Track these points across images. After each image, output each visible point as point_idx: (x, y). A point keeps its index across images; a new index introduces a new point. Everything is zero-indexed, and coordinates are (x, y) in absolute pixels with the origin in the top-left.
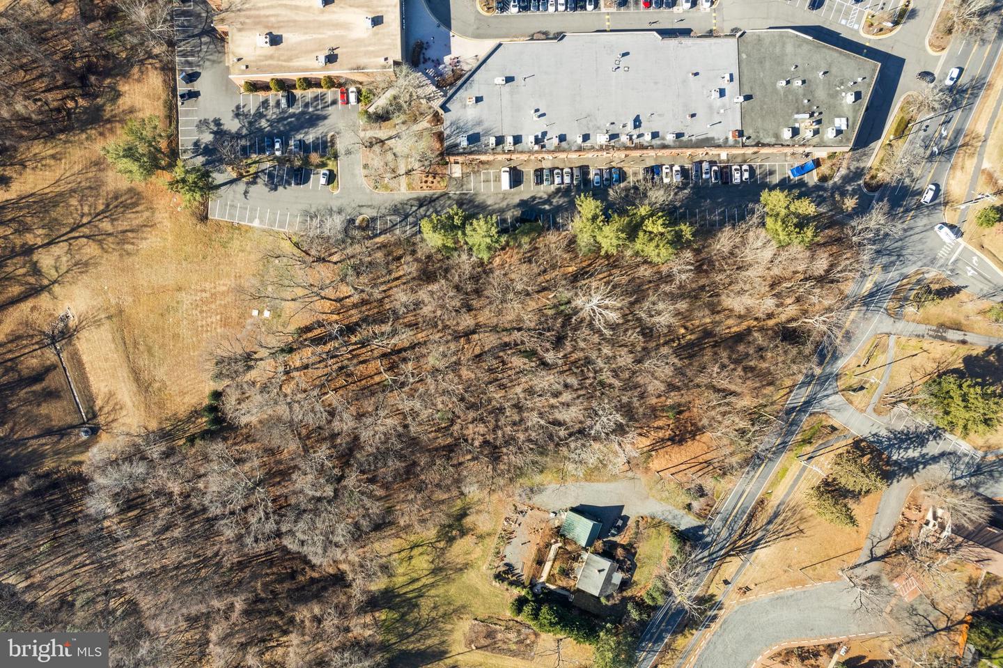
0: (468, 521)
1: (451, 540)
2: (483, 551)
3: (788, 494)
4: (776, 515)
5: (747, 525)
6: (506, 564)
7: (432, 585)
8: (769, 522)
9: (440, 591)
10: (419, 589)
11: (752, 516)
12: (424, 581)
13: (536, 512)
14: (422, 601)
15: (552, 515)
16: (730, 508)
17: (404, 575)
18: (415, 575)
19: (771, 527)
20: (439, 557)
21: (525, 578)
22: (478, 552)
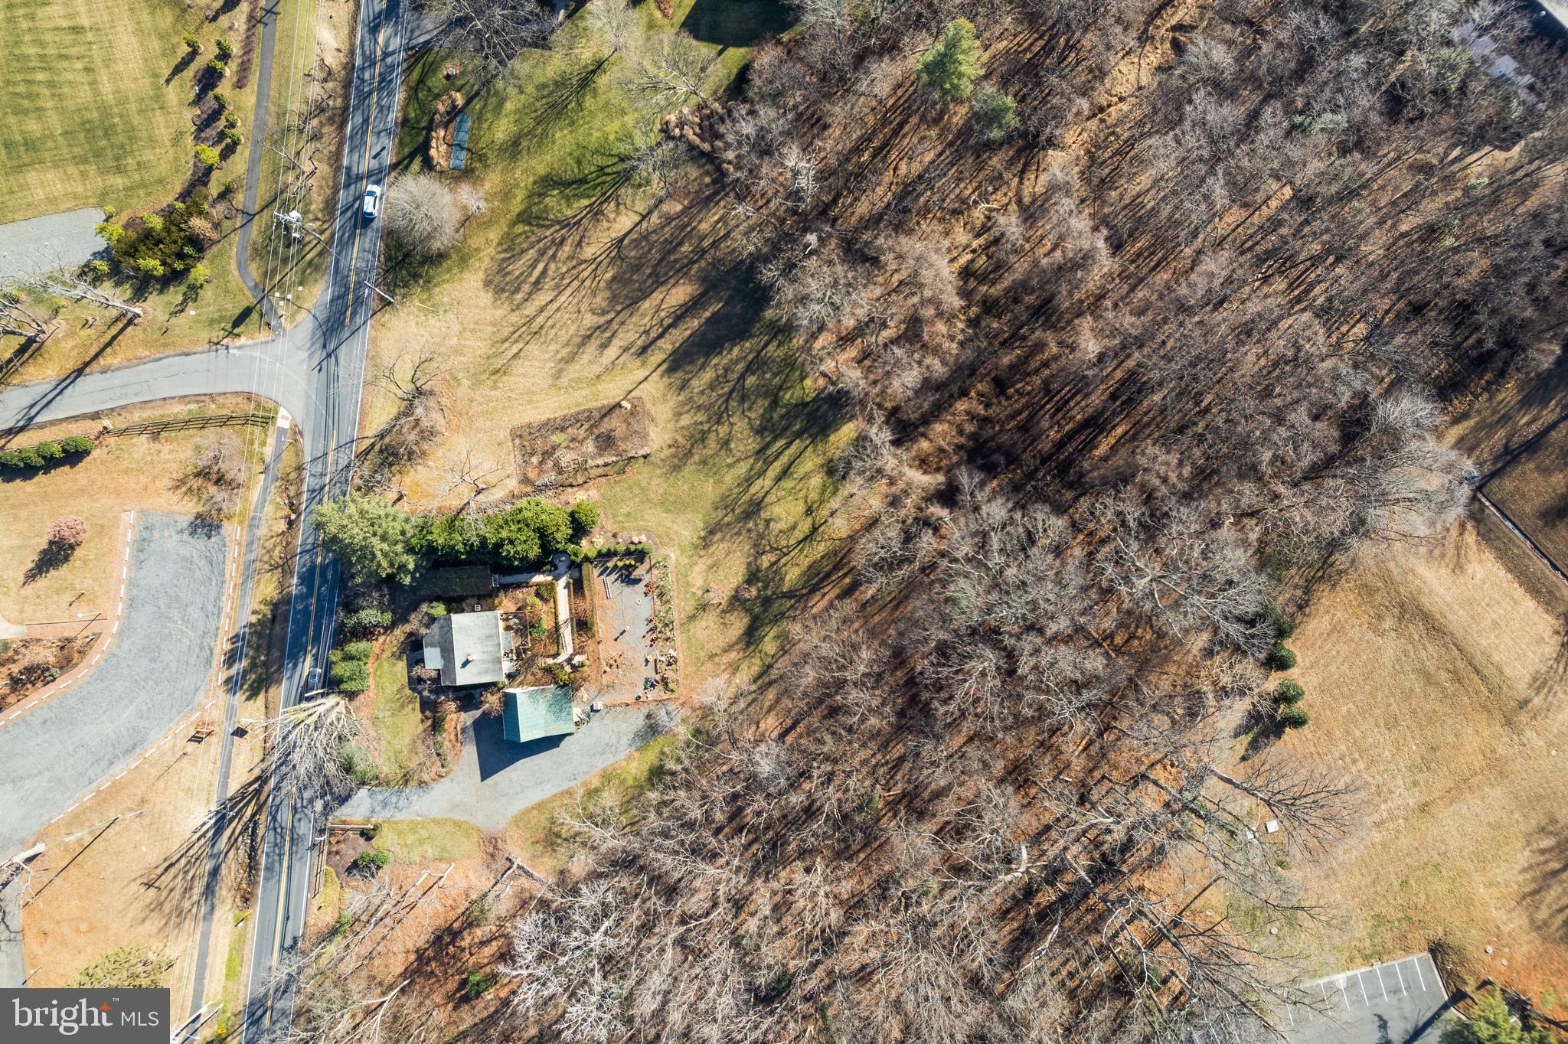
0: (738, 624)
1: (752, 577)
2: (688, 584)
3: (206, 936)
4: (209, 891)
5: (253, 849)
6: (637, 581)
7: (749, 481)
8: (215, 872)
9: (730, 478)
10: (768, 463)
11: (252, 867)
12: (767, 481)
13: (630, 698)
14: (753, 444)
15: (599, 705)
16: (297, 866)
17: (807, 476)
18: (787, 484)
19: (208, 866)
20: (761, 536)
21: (592, 573)
22: (697, 579)
